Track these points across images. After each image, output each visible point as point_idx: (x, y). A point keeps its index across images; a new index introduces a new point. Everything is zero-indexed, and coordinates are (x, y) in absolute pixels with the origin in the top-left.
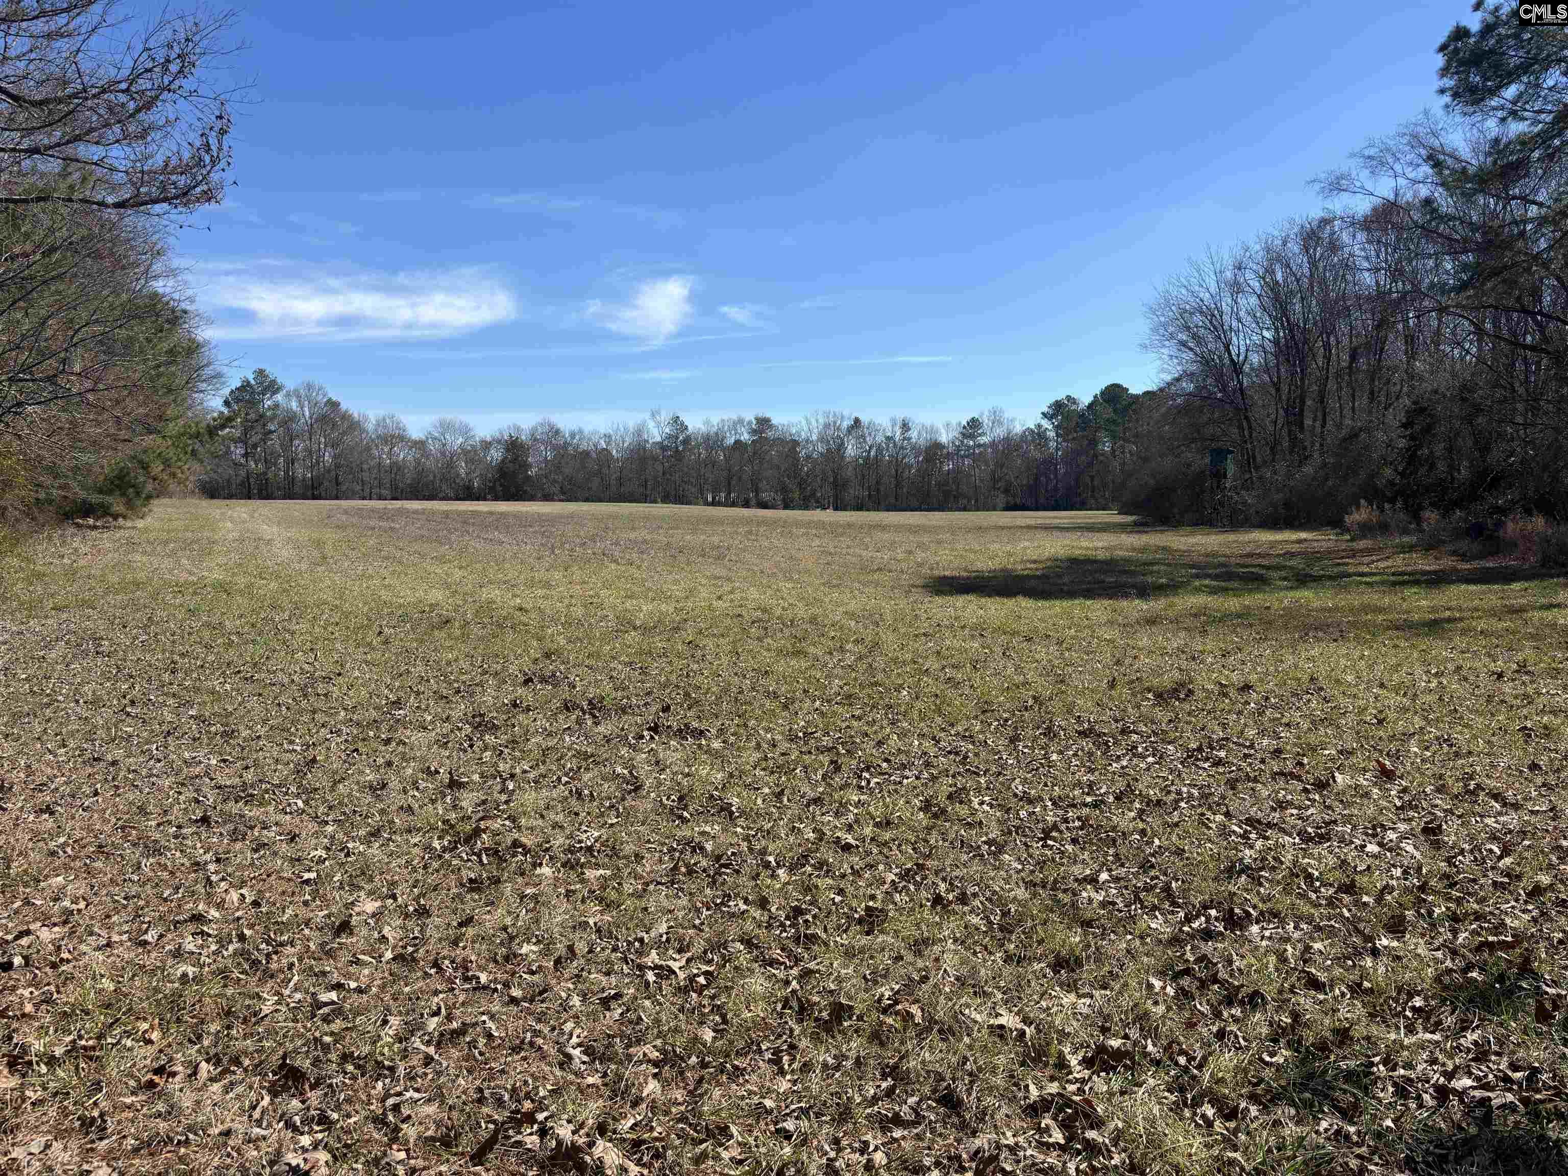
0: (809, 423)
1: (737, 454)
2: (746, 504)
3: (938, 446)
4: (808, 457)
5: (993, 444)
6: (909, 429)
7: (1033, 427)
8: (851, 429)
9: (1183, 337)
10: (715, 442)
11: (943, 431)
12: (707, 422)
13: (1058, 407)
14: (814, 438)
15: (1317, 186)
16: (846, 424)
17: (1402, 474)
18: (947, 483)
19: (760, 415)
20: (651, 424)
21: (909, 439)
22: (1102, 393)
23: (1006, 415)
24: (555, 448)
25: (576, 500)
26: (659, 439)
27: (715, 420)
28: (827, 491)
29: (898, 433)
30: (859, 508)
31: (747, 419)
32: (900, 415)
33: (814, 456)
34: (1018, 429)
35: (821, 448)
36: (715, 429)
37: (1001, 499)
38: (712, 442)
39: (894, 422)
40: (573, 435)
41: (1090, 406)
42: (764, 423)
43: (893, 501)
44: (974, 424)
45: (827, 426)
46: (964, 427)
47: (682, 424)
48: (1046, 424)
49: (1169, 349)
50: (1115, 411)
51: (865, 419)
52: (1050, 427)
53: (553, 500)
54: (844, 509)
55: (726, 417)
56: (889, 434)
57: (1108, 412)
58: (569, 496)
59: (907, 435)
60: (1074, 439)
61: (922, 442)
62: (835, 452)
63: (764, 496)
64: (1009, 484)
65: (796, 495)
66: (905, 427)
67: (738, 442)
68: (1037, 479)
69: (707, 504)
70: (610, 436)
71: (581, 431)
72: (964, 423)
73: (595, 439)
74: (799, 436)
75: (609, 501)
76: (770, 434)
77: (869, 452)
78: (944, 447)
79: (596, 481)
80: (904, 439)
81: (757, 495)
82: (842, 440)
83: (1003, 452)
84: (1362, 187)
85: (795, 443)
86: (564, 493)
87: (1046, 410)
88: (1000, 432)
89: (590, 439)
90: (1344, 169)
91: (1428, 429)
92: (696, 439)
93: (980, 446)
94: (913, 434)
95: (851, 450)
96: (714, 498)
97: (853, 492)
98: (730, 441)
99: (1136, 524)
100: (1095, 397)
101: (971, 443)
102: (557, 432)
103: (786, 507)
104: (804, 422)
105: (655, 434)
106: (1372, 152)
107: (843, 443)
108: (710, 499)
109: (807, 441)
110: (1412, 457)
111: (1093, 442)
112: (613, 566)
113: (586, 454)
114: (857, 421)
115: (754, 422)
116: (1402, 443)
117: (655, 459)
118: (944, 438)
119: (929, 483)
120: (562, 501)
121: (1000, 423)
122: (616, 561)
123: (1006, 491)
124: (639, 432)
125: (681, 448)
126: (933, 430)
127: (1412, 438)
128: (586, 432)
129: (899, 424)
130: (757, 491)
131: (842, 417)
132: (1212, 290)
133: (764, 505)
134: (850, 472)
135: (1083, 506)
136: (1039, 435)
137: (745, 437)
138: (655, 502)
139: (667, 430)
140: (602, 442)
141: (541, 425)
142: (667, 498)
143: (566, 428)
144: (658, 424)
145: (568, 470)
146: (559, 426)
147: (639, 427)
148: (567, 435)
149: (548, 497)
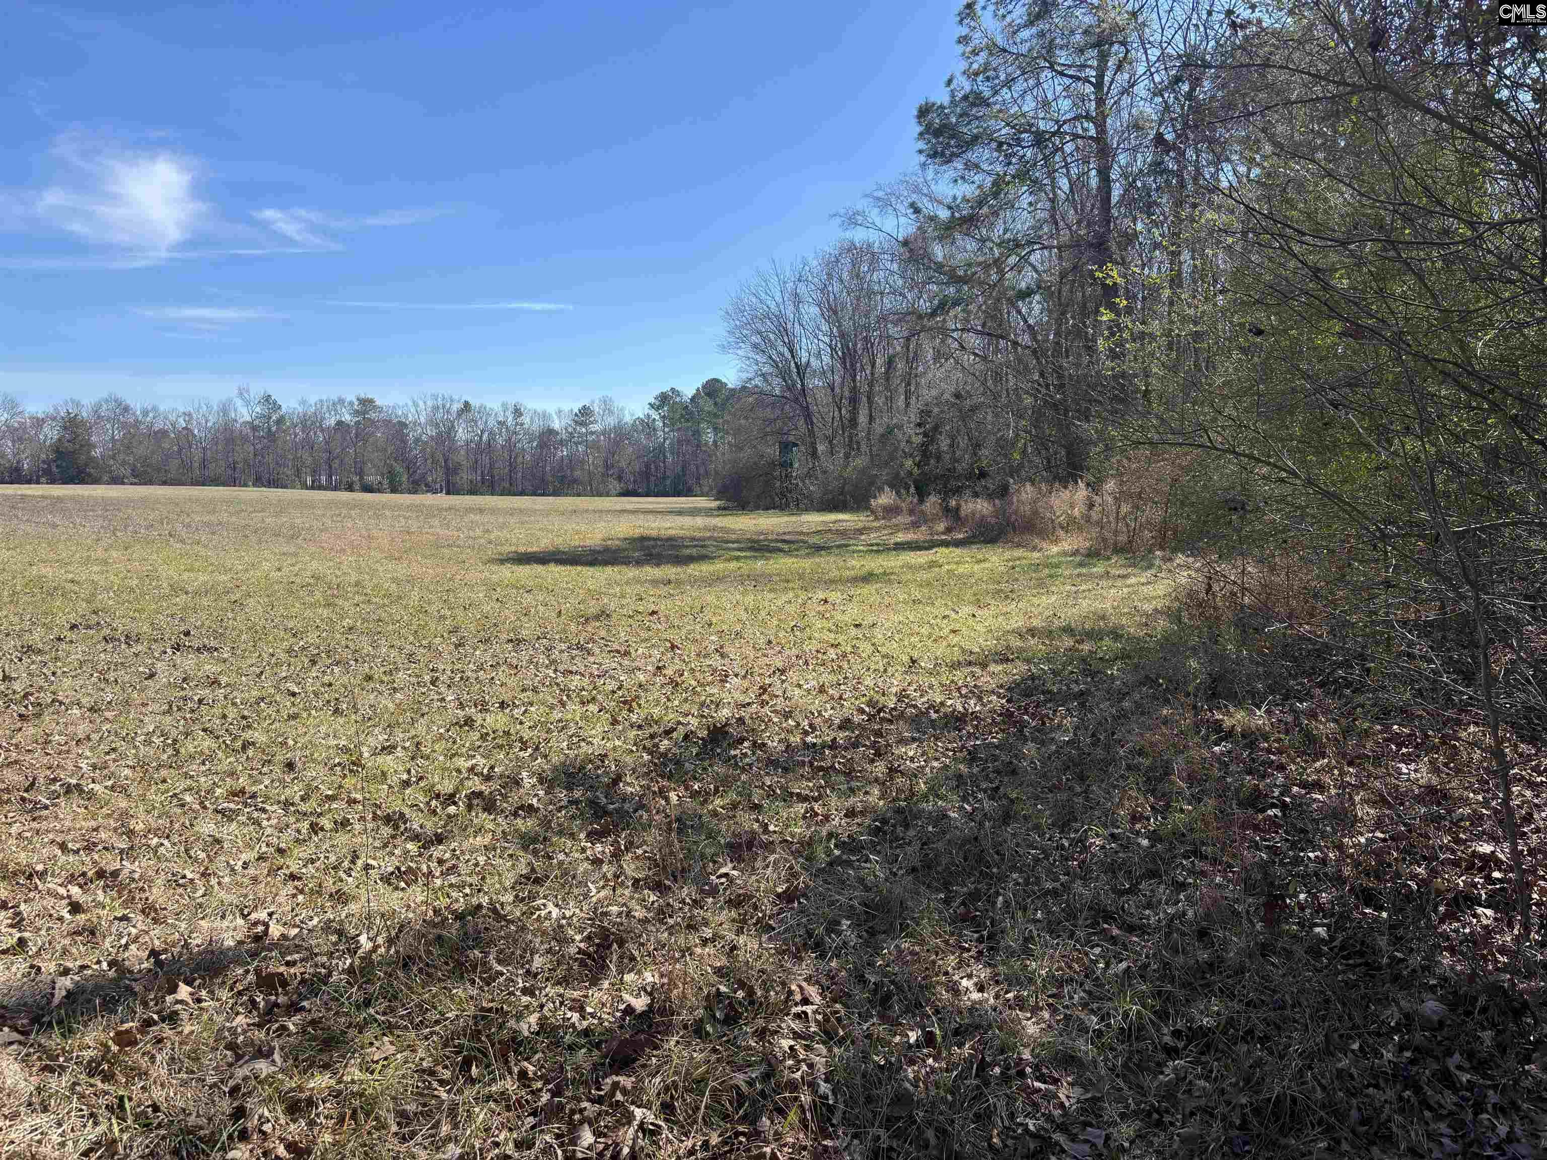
0: (416, 405)
1: (339, 436)
2: (350, 488)
3: (551, 432)
4: (417, 440)
5: (604, 433)
6: (521, 414)
7: (642, 416)
8: (460, 413)
9: (756, 339)
10: (313, 423)
11: (555, 417)
12: (303, 402)
13: (664, 399)
14: (423, 420)
15: (838, 220)
16: (456, 407)
17: (918, 465)
18: (561, 469)
19: (362, 396)
20: (239, 403)
21: (522, 424)
22: (704, 387)
23: (616, 404)
24: (124, 425)
25: (150, 482)
26: (249, 419)
27: (313, 399)
28: (437, 476)
29: (510, 419)
30: (472, 492)
31: (348, 399)
32: (511, 401)
33: (424, 437)
34: (628, 419)
35: (431, 431)
36: (313, 410)
37: (615, 485)
38: (309, 423)
39: (505, 407)
40: (145, 413)
41: (693, 399)
42: (366, 403)
43: (507, 485)
44: (585, 411)
45: (436, 408)
46: (576, 415)
47: (275, 403)
48: (655, 415)
49: (745, 350)
50: (716, 404)
51: (475, 403)
52: (657, 417)
53: (123, 483)
54: (458, 493)
55: (324, 398)
56: (501, 419)
57: (708, 405)
58: (142, 477)
59: (519, 420)
60: (679, 429)
61: (535, 428)
62: (445, 437)
63: (370, 479)
64: (622, 470)
65: (404, 478)
66: (518, 412)
67: (340, 423)
68: (647, 466)
69: (305, 487)
70: (190, 415)
71: (155, 409)
72: (576, 410)
73: (172, 418)
74: (406, 417)
75: (192, 484)
76: (373, 415)
77: (481, 437)
78: (557, 433)
79: (174, 463)
80: (517, 424)
81: (361, 479)
82: (452, 422)
83: (615, 439)
84: (873, 223)
85: (403, 425)
86: (135, 477)
87: (653, 401)
88: (611, 421)
89: (166, 418)
90: (859, 207)
91: (936, 428)
92: (291, 420)
93: (592, 433)
94: (526, 419)
95: (462, 434)
96: (313, 482)
97: (464, 477)
98: (331, 422)
99: (719, 508)
100: (698, 390)
101: (584, 430)
102: (126, 409)
103: (394, 490)
104: (410, 403)
105: (244, 414)
106: (880, 194)
107: (453, 426)
108: (309, 483)
109: (415, 423)
110: (925, 452)
111: (697, 433)
112: (178, 546)
113: (164, 433)
114: (467, 404)
115: (356, 403)
116: (918, 440)
117: (245, 439)
118: (556, 425)
119: (544, 467)
120: (135, 484)
121: (611, 412)
122: (183, 541)
123: (620, 478)
124: (224, 409)
125: (274, 429)
126: (545, 416)
127: (925, 435)
128: (162, 408)
129: (511, 409)
130: (361, 474)
131: (452, 401)
132: (777, 298)
133: (367, 489)
134: (460, 456)
135: (689, 493)
136: (647, 425)
137: (347, 418)
138: (246, 485)
139: (258, 409)
140: (181, 420)
141: (107, 401)
142: (259, 482)
143: (137, 405)
144: (247, 403)
145: (141, 451)
146: (128, 402)
147: (224, 405)
148: (138, 413)
149: (116, 480)
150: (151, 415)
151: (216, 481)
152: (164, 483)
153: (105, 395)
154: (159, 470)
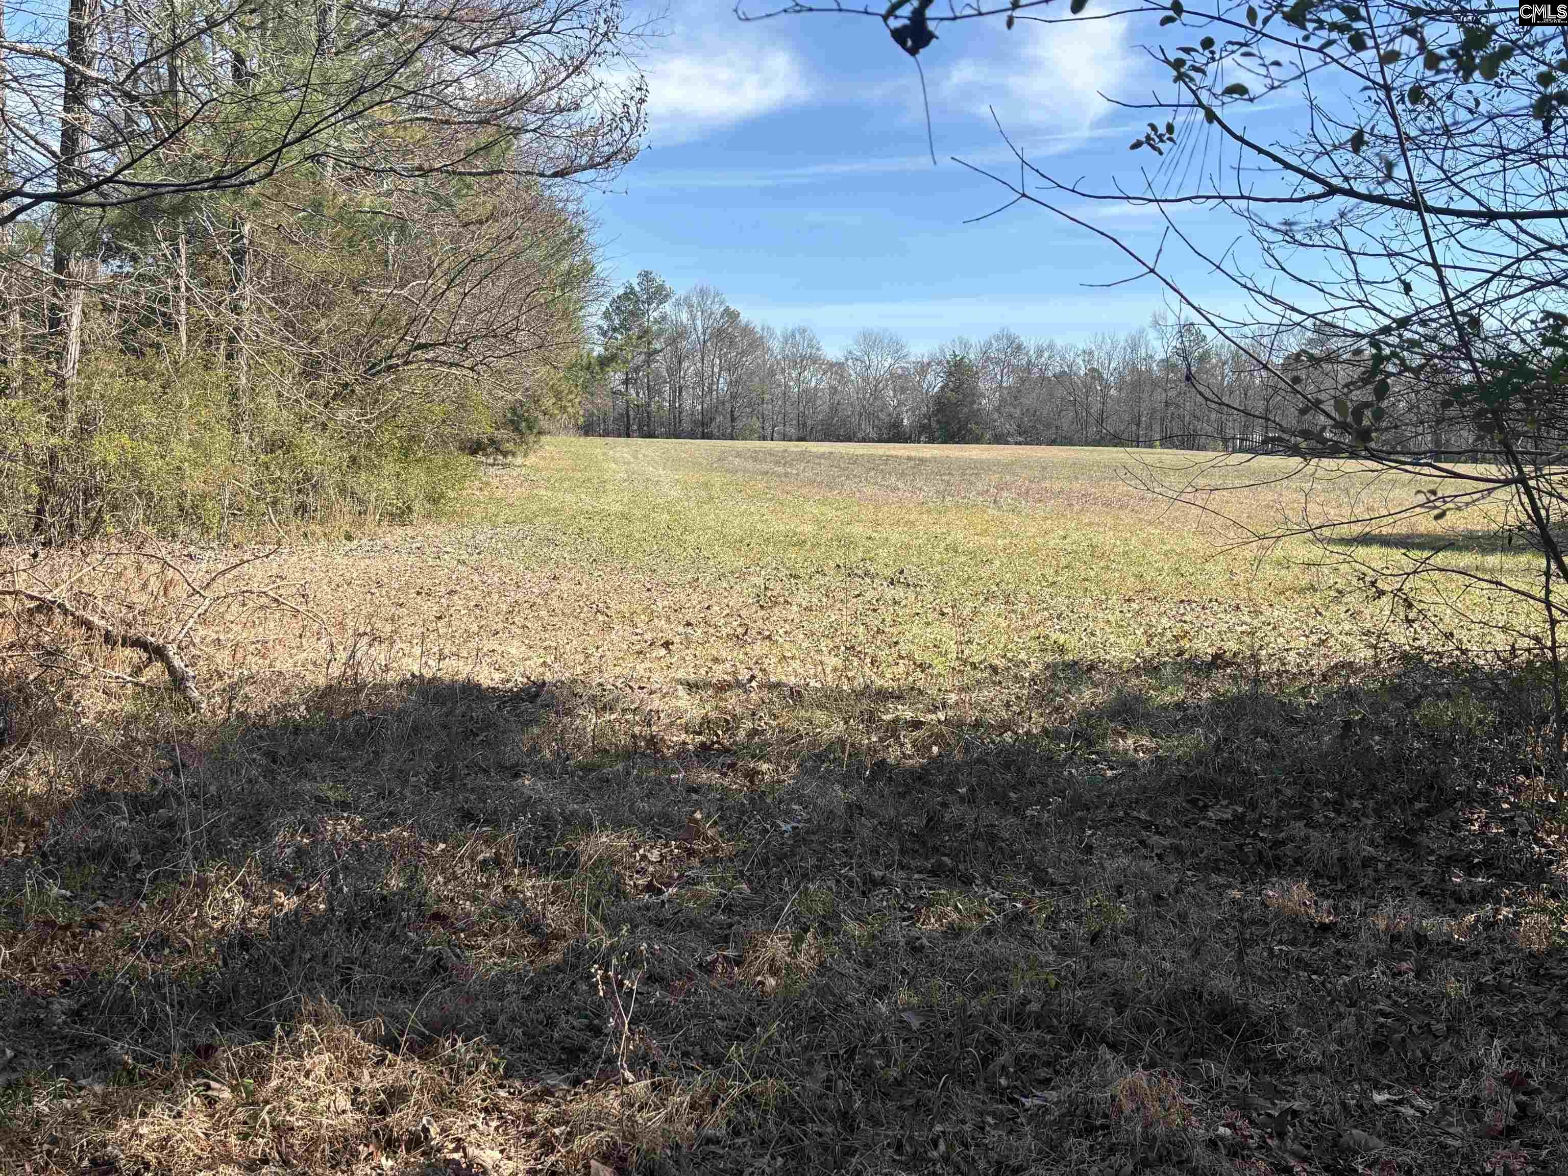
24: (1014, 369)
26: (1162, 356)
40: (1040, 353)
47: (1195, 334)
53: (1007, 443)
69: (1230, 448)
70: (1091, 353)
71: (1051, 347)
73: (1070, 358)
75: (1087, 444)
79: (1068, 417)
89: (1063, 358)
92: (1218, 355)
96: (1243, 442)
102: (1019, 348)
105: (1157, 349)
108: (1237, 443)
113: (1058, 378)
117: (1156, 383)
120: (1020, 444)
124: (1133, 344)
125: (1194, 368)
128: (1059, 346)
139: (1176, 343)
140: (1079, 361)
141: (998, 338)
142: (1168, 441)
143: (1030, 343)
144: (1162, 335)
145: (1028, 401)
146: (1022, 339)
147: (1133, 339)
148: (1032, 352)
149: (999, 439)
150: (1046, 355)
151: (1116, 440)
152: (1053, 443)
153: (997, 331)
154: (1048, 426)
